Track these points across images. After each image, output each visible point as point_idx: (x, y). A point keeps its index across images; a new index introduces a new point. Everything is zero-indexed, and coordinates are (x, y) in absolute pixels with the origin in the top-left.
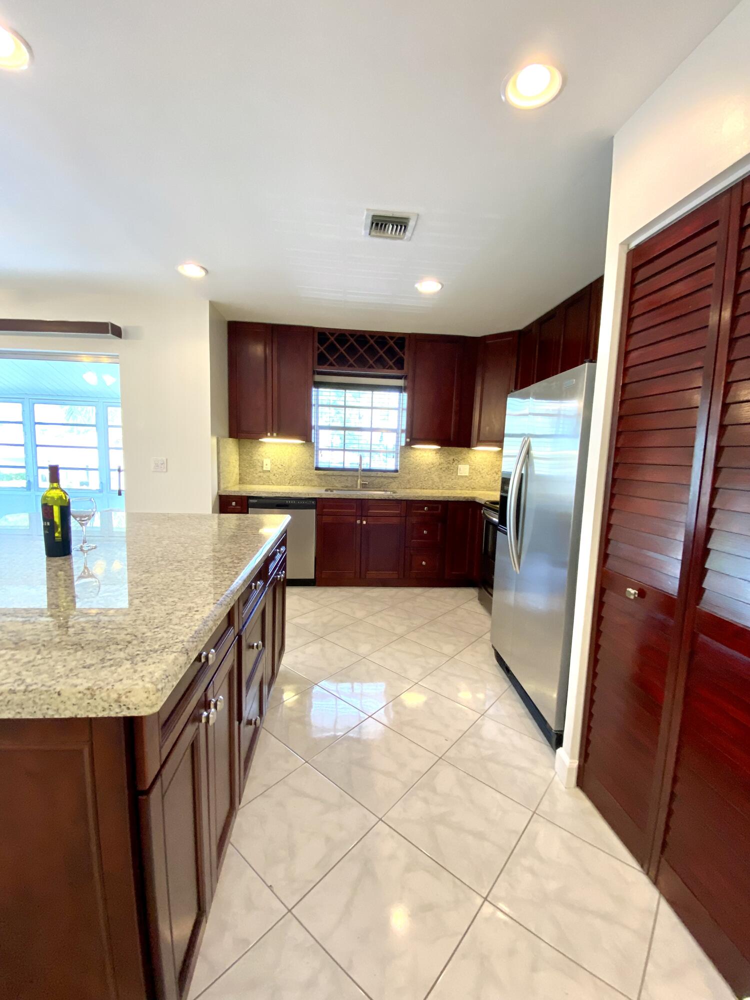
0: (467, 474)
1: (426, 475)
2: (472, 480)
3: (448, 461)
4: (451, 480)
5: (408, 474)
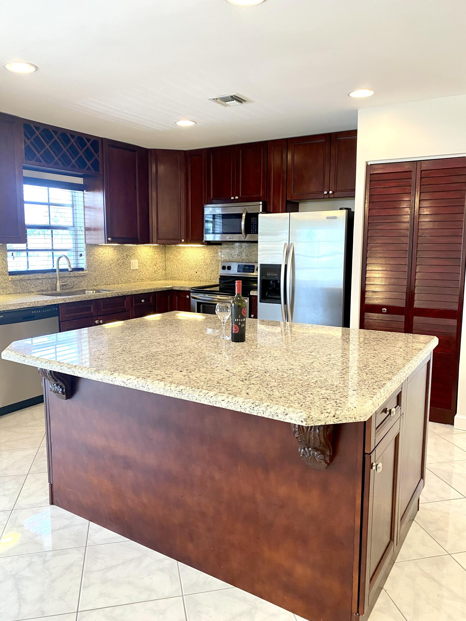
0: (137, 268)
1: (109, 271)
2: (141, 272)
3: (123, 257)
4: (126, 274)
5: (94, 271)
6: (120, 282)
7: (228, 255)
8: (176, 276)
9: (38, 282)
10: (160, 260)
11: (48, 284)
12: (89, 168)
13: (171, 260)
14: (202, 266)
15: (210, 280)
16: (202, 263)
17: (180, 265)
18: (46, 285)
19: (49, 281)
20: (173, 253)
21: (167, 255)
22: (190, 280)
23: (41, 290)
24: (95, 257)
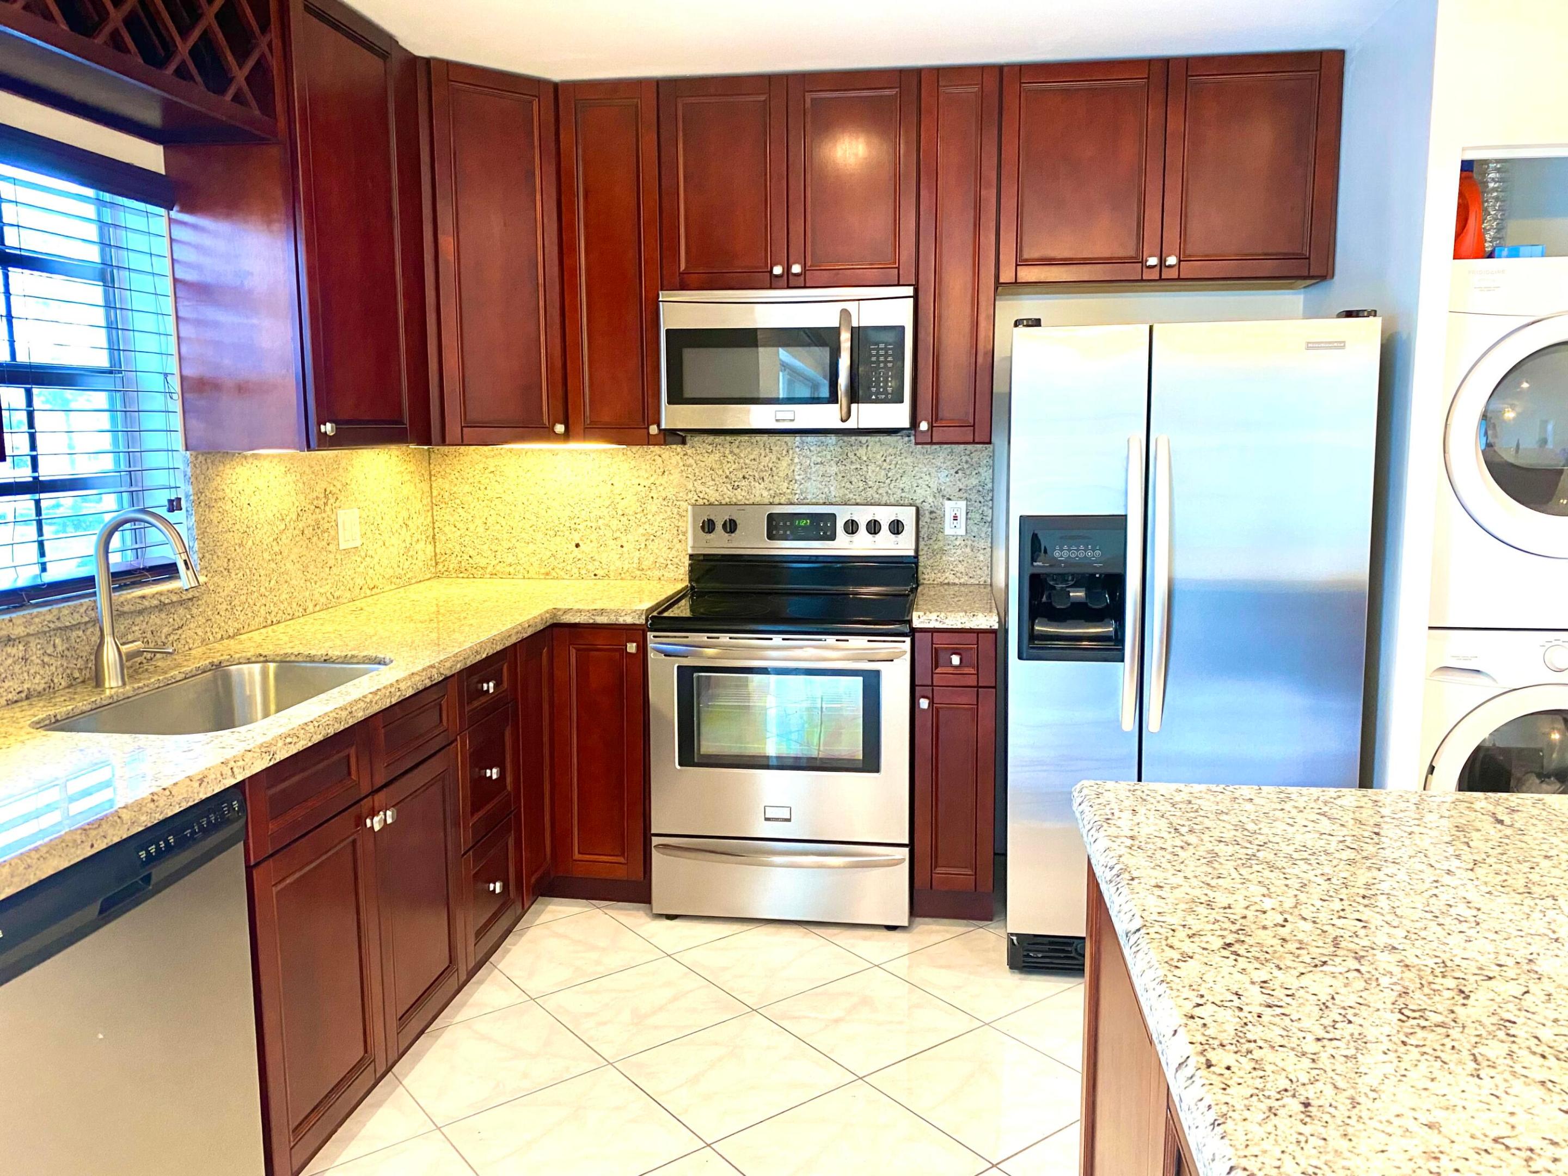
0: (358, 542)
1: (273, 565)
2: (368, 559)
3: (315, 502)
4: (327, 569)
5: (225, 573)
6: (310, 609)
7: (713, 480)
8: (483, 562)
9: (9, 655)
10: (419, 506)
11: (53, 661)
12: (237, 98)
13: (458, 501)
14: (601, 521)
15: (638, 573)
16: (603, 509)
17: (503, 522)
18: (44, 664)
19: (58, 641)
20: (466, 476)
21: (438, 483)
22: (547, 574)
23: (23, 695)
24: (227, 508)
